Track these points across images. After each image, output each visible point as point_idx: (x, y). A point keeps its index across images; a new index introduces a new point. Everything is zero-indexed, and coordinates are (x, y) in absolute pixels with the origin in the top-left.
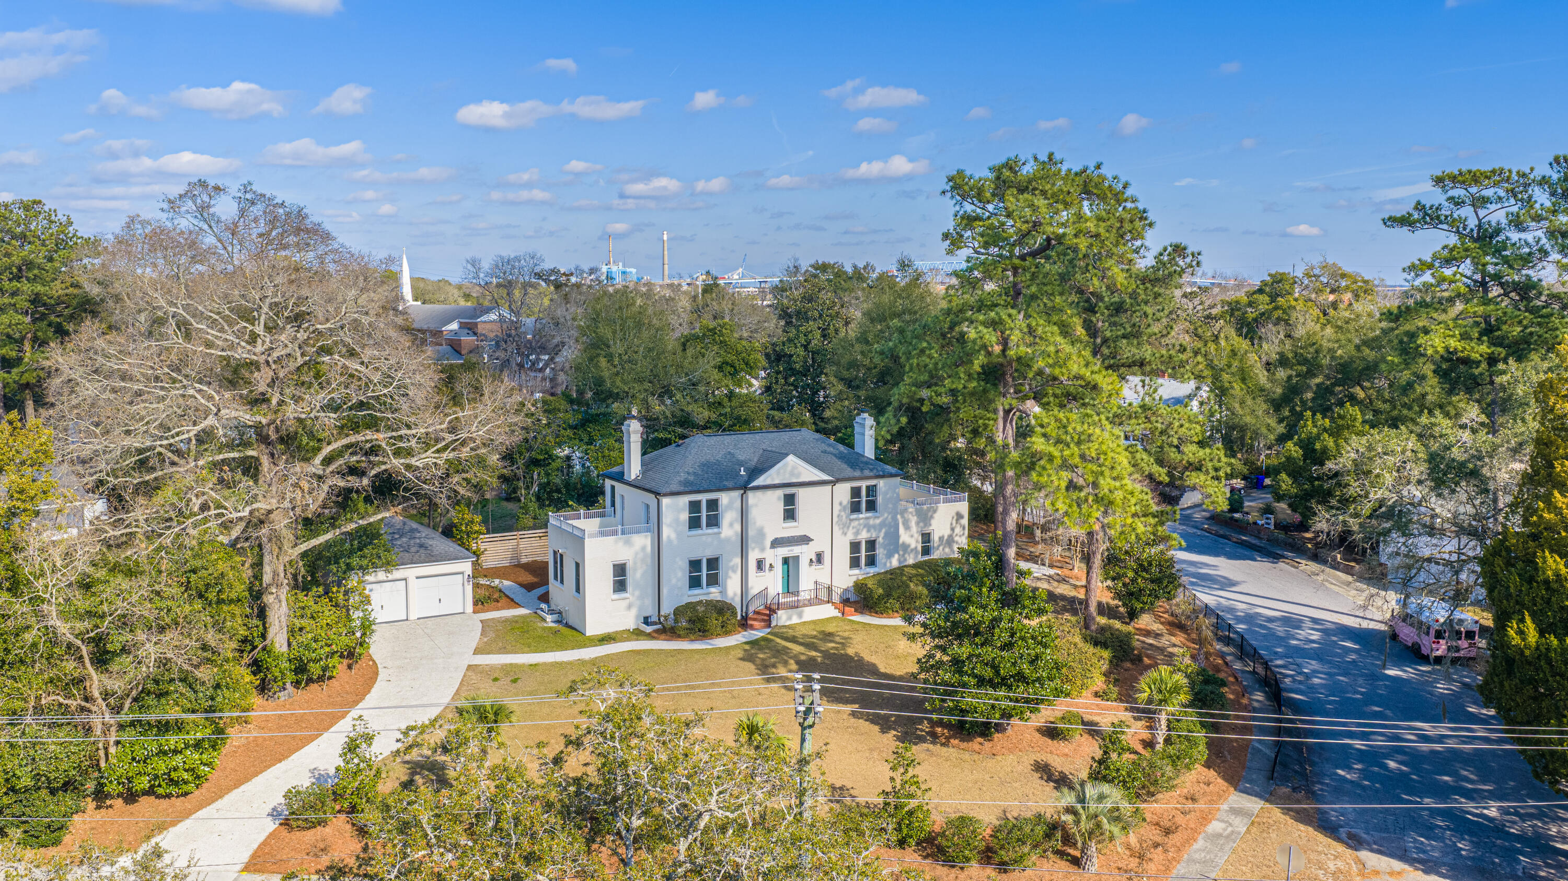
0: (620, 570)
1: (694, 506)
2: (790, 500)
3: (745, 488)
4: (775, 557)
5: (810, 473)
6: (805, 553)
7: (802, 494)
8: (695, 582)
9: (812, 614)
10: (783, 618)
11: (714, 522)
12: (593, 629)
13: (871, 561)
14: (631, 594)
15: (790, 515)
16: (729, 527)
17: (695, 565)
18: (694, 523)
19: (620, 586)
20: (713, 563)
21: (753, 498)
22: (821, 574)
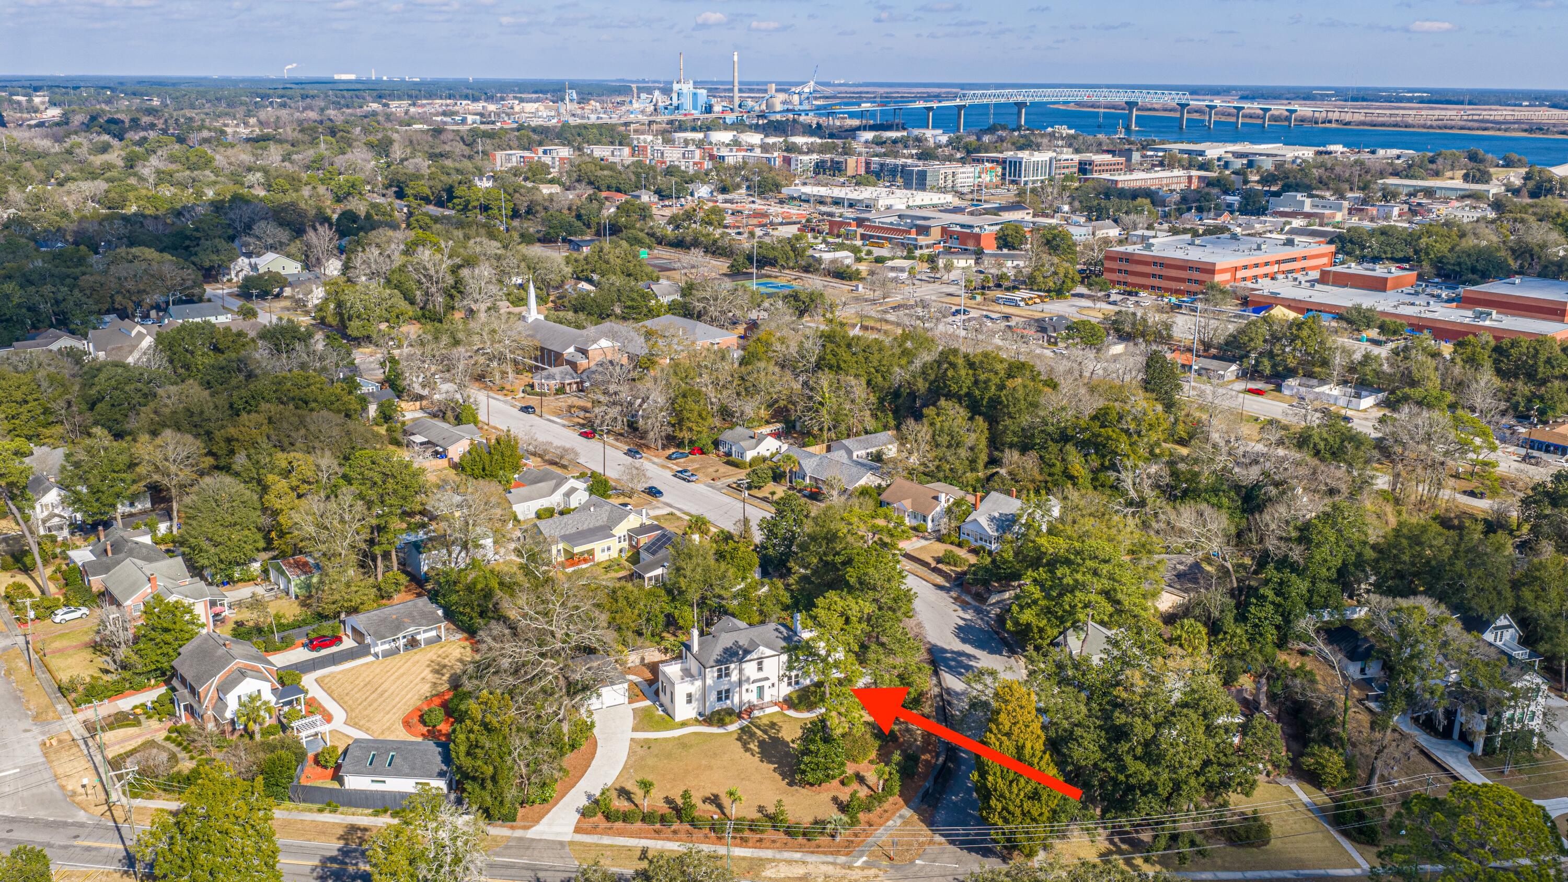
0: (689, 696)
1: (720, 670)
2: (760, 664)
3: (741, 661)
4: (754, 687)
5: (769, 652)
6: (766, 684)
7: (766, 661)
8: (720, 699)
9: (769, 711)
10: (756, 713)
11: (727, 675)
12: (679, 717)
13: (797, 683)
14: (695, 704)
15: (760, 669)
16: (735, 677)
17: (720, 693)
18: (720, 677)
19: (689, 701)
20: (728, 691)
21: (744, 665)
22: (774, 691)
